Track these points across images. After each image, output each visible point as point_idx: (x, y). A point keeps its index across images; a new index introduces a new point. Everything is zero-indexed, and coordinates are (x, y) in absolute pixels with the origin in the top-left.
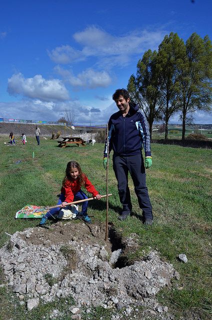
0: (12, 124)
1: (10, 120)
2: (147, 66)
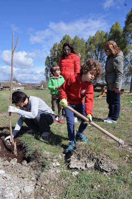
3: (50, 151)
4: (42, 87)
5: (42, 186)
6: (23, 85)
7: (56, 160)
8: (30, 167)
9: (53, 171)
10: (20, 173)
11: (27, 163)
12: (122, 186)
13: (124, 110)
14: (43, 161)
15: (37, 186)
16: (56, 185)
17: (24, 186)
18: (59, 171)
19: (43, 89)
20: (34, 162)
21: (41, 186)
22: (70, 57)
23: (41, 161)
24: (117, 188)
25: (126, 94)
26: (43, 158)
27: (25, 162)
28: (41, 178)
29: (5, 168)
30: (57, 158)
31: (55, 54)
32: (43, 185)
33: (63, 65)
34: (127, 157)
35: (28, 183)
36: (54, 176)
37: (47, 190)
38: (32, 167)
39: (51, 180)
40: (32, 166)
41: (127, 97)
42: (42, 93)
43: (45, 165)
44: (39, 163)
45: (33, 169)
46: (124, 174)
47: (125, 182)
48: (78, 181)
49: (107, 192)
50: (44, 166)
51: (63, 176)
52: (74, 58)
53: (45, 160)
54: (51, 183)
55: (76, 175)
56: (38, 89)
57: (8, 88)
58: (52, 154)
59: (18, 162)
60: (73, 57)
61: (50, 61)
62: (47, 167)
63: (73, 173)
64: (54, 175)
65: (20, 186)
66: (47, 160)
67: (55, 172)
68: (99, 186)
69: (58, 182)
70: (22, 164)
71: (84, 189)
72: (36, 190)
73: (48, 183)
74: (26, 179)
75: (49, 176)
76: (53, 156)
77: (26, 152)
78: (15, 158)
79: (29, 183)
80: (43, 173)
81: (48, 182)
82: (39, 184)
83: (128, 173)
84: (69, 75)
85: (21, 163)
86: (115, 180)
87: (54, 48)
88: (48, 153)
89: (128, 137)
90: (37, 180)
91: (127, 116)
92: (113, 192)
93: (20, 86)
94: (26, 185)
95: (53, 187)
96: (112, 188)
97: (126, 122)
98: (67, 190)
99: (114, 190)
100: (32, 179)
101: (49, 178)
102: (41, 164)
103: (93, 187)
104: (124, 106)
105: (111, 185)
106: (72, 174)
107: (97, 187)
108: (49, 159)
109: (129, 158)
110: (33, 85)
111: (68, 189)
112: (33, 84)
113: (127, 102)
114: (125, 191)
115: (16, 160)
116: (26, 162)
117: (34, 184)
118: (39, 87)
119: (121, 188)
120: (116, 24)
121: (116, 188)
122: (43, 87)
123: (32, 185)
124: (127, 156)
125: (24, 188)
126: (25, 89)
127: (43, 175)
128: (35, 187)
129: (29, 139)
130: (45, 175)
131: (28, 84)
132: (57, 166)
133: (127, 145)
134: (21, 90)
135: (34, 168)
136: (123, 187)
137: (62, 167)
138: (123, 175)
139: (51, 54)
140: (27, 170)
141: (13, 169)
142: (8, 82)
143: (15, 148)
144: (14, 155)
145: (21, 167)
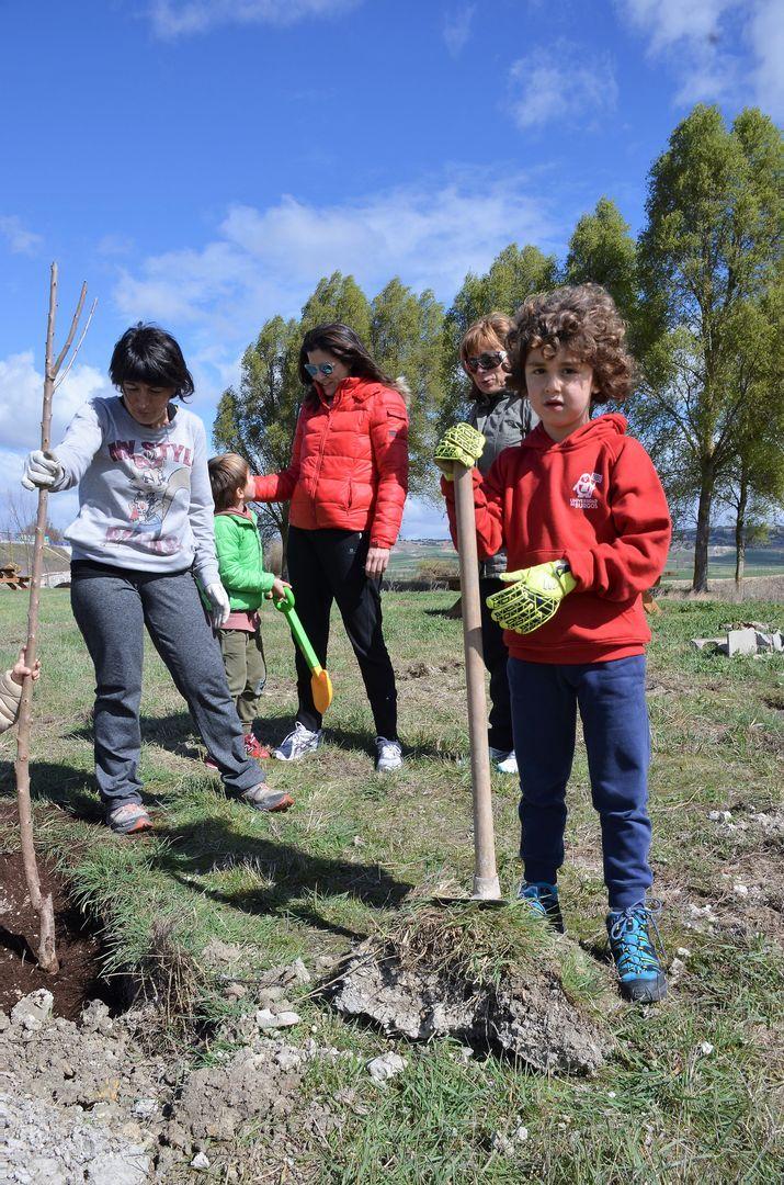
2: (271, 365)
3: (244, 942)
5: (196, 1150)
7: (275, 992)
8: (125, 1036)
9: (261, 1058)
10: (67, 1077)
11: (111, 1015)
12: (650, 1128)
13: (660, 691)
14: (201, 999)
15: (167, 1153)
16: (277, 1136)
17: (87, 1154)
18: (296, 1059)
20: (151, 1010)
21: (188, 1151)
22: (348, 398)
23: (191, 1000)
24: (625, 1141)
25: (670, 597)
26: (200, 981)
27: (99, 1011)
28: (191, 1099)
30: (282, 980)
31: (270, 381)
32: (204, 1145)
33: (311, 447)
34: (680, 957)
35: (109, 1134)
36: (262, 1090)
37: (223, 1173)
38: (141, 1040)
39: (245, 1113)
40: (138, 1031)
41: (678, 617)
43: (212, 1026)
44: (177, 1010)
45: (146, 1050)
46: (665, 1060)
47: (668, 1104)
48: (405, 1110)
49: (565, 1166)
50: (206, 1030)
51: (318, 1083)
52: (370, 404)
53: (215, 994)
54: (247, 1130)
55: (390, 1075)
57: (6, 580)
58: (256, 954)
59: (57, 1010)
60: (361, 401)
61: (242, 422)
62: (223, 1034)
63: (376, 1064)
64: (265, 1079)
65: (68, 1158)
66: (226, 996)
67: (271, 1065)
68: (523, 1133)
69: (291, 1120)
70: (80, 1024)
71: (441, 1152)
72: (160, 1174)
73: (231, 1129)
74: (103, 1113)
75: (237, 1087)
76: (262, 968)
77: (104, 948)
78: (42, 991)
79: (118, 1135)
80: (205, 1071)
81: (229, 1122)
82: (179, 1136)
83: (685, 1050)
84: (344, 497)
85: (74, 1016)
86: (612, 1095)
87: (264, 345)
88: (233, 952)
89: (684, 845)
90: (168, 1112)
91: (680, 722)
92: (599, 1165)
94: (99, 1147)
95: (258, 1150)
96: (598, 1144)
97: (671, 760)
98: (340, 1168)
99: (609, 1154)
100: (139, 1108)
101: (234, 1099)
102: (191, 1016)
103: (491, 1141)
104: (660, 668)
105: (589, 1124)
106: (369, 1073)
107: (512, 1140)
108: (237, 988)
109: (690, 967)
111: (345, 1161)
113: (676, 647)
114: (671, 1155)
115: (49, 997)
116: (105, 1009)
117: (152, 1138)
119: (649, 1139)
120: (602, 216)
121: (617, 1143)
123: (135, 1149)
124: (681, 951)
125: (92, 1168)
127: (201, 1084)
128: (156, 1161)
129: (124, 875)
130: (215, 1081)
132: (281, 1028)
133: (677, 892)
135: (152, 1044)
136: (656, 1133)
137: (314, 1029)
138: (655, 1063)
139: (246, 380)
140: (110, 1056)
141: (29, 1054)
142: (6, 542)
143: (48, 926)
144: (39, 968)
145: (76, 1038)
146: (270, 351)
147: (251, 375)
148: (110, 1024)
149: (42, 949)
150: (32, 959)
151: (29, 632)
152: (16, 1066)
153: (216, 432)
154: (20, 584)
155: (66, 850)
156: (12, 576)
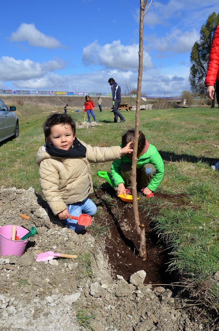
0: (81, 97)
1: (80, 94)
2: (211, 32)
4: (185, 103)
6: (149, 100)
19: (187, 106)
29: (119, 303)
31: (210, 37)
42: (186, 113)
56: (178, 107)
57: (125, 108)
61: (200, 53)
87: (208, 24)
93: (145, 103)
110: (169, 101)
112: (167, 98)
115: (144, 274)
118: (178, 103)
122: (187, 103)
126: (153, 107)
131: (160, 99)
134: (147, 109)
139: (201, 38)
140: (173, 318)
141: (138, 308)
142: (125, 97)
143: (143, 241)
144: (139, 256)
145: (158, 305)
146: (211, 26)
147: (203, 36)
148: (173, 301)
149: (141, 250)
150: (137, 253)
151: (136, 122)
152: (133, 313)
153: (191, 57)
154: (129, 109)
155: (151, 209)
156: (127, 107)
